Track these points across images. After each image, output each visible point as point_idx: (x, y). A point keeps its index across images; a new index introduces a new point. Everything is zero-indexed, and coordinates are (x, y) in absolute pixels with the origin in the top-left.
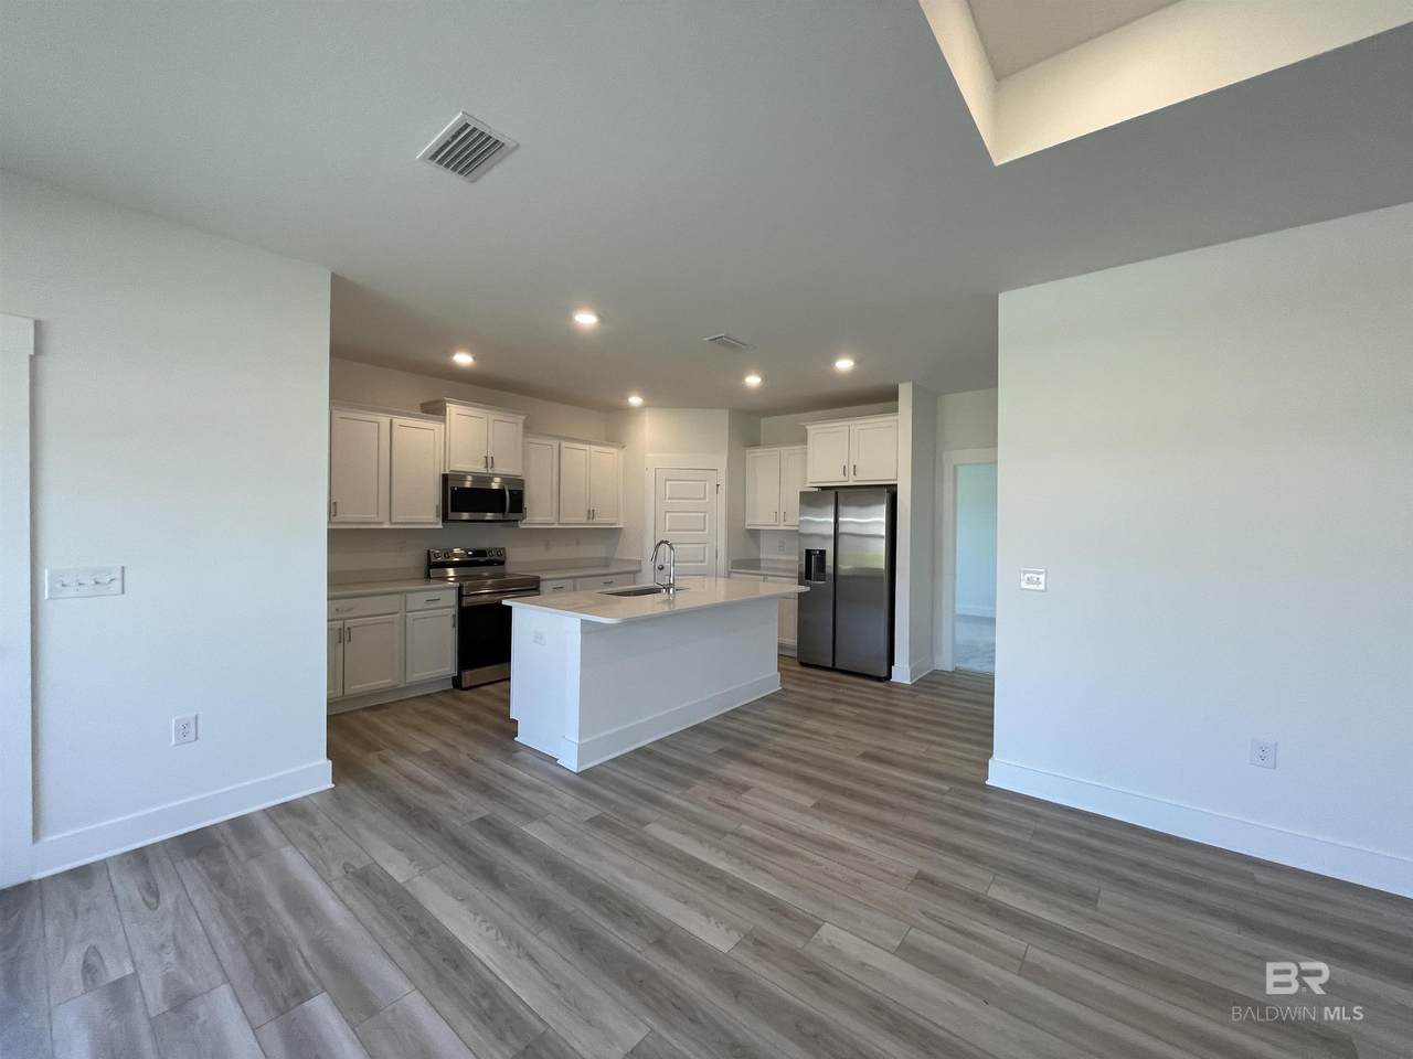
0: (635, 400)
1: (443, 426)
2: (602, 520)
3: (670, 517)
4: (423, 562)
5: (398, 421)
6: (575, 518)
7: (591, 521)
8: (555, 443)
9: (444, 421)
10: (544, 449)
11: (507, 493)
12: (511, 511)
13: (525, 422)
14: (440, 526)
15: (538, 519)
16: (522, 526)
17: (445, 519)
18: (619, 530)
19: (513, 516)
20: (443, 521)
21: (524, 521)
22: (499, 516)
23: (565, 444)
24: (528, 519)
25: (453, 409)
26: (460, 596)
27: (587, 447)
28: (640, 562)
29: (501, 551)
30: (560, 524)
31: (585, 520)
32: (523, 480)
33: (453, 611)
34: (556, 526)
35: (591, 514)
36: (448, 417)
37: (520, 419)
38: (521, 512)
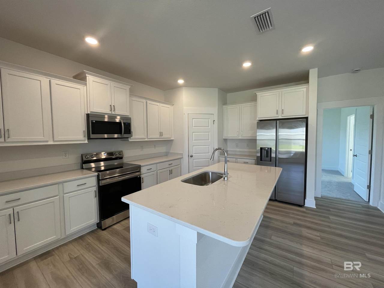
0: (181, 82)
1: (85, 87)
2: (166, 136)
3: (195, 134)
4: (80, 161)
5: (54, 81)
6: (154, 136)
7: (161, 137)
8: (144, 101)
9: (86, 84)
10: (139, 104)
11: (123, 125)
12: (124, 133)
13: (130, 89)
14: (86, 142)
15: (137, 137)
16: (130, 140)
17: (89, 138)
18: (172, 140)
19: (126, 136)
20: (88, 139)
21: (131, 138)
22: (119, 136)
23: (149, 102)
24: (133, 137)
25: (90, 78)
26: (99, 180)
27: (158, 104)
28: (182, 154)
29: (121, 152)
30: (148, 139)
31: (158, 136)
32: (131, 118)
33: (95, 189)
34: (146, 140)
35: (161, 134)
36: (88, 82)
37: (127, 88)
38: (130, 133)
